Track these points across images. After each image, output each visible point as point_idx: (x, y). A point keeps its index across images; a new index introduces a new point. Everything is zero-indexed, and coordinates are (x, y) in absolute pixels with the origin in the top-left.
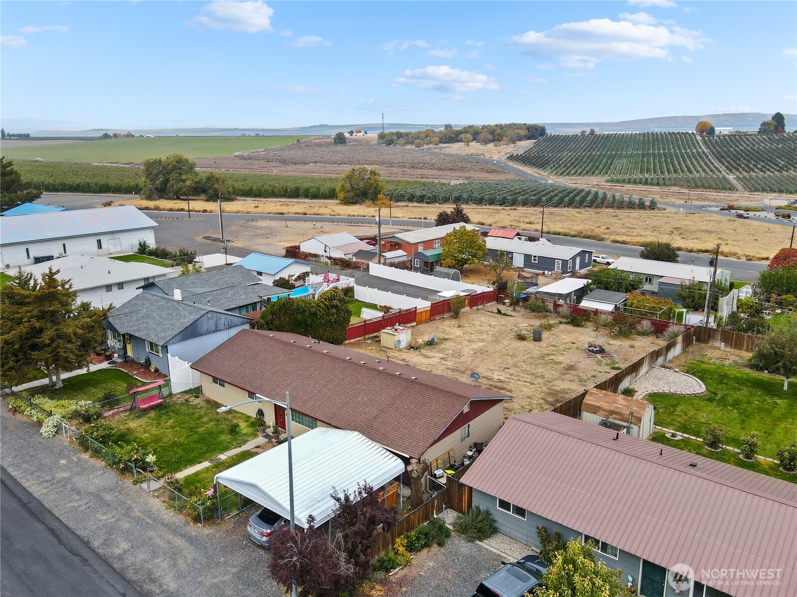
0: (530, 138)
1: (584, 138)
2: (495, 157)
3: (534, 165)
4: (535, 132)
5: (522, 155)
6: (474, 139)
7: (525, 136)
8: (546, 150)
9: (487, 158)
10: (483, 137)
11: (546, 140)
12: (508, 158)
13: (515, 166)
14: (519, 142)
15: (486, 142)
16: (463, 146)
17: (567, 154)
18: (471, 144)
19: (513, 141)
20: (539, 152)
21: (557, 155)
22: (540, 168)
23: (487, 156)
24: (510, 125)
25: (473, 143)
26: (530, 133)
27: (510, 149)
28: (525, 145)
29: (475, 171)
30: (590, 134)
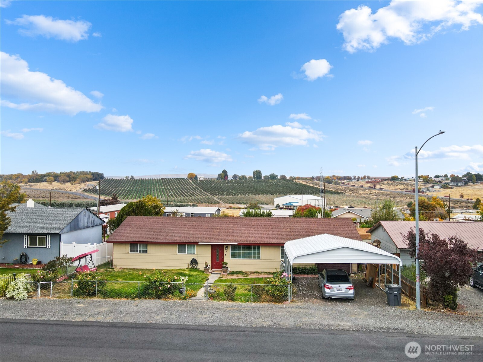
0: (94, 180)
2: (74, 191)
3: (103, 194)
4: (97, 177)
5: (92, 189)
6: (55, 180)
7: (91, 179)
8: (107, 187)
9: (68, 191)
10: (62, 179)
11: (105, 181)
12: (83, 191)
13: (90, 195)
14: (88, 182)
15: (64, 182)
16: (48, 184)
17: (121, 189)
18: (53, 183)
19: (83, 181)
20: (103, 188)
21: (115, 189)
22: (108, 195)
23: (68, 190)
24: (80, 172)
25: (55, 183)
26: (94, 177)
27: (83, 186)
28: (91, 184)
29: (63, 198)
30: (131, 179)
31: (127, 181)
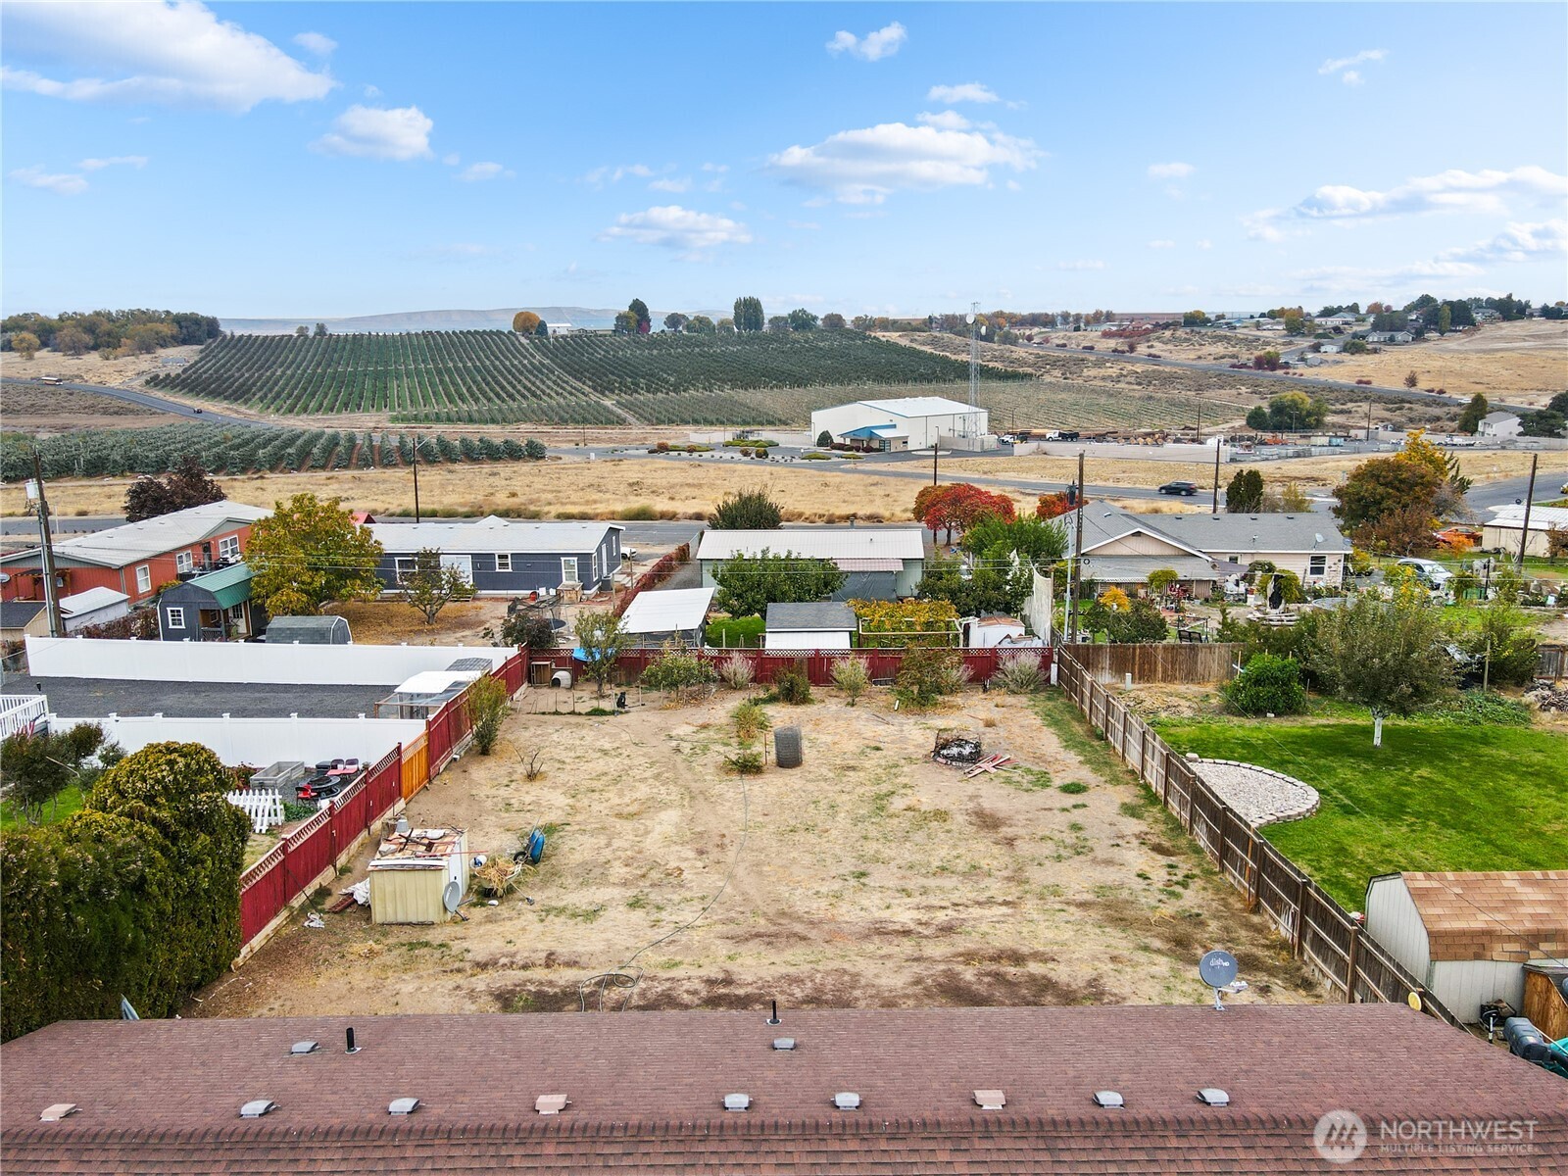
0: (184, 342)
1: (308, 342)
2: (115, 382)
3: (219, 394)
4: (194, 329)
5: (178, 375)
6: (44, 344)
7: (173, 337)
8: (233, 365)
9: (91, 383)
10: (67, 339)
11: (226, 346)
12: (147, 382)
13: (172, 399)
14: (162, 350)
15: (76, 349)
16: (19, 360)
17: (284, 373)
18: (37, 354)
19: (147, 347)
20: (219, 369)
21: (262, 375)
22: (236, 400)
23: (92, 380)
24: (132, 313)
25: (44, 353)
26: (184, 331)
27: (145, 363)
28: (178, 358)
29: (71, 411)
30: (316, 334)
31: (304, 342)
